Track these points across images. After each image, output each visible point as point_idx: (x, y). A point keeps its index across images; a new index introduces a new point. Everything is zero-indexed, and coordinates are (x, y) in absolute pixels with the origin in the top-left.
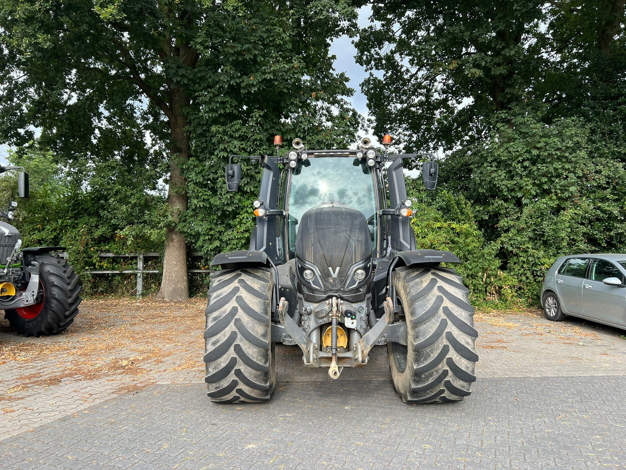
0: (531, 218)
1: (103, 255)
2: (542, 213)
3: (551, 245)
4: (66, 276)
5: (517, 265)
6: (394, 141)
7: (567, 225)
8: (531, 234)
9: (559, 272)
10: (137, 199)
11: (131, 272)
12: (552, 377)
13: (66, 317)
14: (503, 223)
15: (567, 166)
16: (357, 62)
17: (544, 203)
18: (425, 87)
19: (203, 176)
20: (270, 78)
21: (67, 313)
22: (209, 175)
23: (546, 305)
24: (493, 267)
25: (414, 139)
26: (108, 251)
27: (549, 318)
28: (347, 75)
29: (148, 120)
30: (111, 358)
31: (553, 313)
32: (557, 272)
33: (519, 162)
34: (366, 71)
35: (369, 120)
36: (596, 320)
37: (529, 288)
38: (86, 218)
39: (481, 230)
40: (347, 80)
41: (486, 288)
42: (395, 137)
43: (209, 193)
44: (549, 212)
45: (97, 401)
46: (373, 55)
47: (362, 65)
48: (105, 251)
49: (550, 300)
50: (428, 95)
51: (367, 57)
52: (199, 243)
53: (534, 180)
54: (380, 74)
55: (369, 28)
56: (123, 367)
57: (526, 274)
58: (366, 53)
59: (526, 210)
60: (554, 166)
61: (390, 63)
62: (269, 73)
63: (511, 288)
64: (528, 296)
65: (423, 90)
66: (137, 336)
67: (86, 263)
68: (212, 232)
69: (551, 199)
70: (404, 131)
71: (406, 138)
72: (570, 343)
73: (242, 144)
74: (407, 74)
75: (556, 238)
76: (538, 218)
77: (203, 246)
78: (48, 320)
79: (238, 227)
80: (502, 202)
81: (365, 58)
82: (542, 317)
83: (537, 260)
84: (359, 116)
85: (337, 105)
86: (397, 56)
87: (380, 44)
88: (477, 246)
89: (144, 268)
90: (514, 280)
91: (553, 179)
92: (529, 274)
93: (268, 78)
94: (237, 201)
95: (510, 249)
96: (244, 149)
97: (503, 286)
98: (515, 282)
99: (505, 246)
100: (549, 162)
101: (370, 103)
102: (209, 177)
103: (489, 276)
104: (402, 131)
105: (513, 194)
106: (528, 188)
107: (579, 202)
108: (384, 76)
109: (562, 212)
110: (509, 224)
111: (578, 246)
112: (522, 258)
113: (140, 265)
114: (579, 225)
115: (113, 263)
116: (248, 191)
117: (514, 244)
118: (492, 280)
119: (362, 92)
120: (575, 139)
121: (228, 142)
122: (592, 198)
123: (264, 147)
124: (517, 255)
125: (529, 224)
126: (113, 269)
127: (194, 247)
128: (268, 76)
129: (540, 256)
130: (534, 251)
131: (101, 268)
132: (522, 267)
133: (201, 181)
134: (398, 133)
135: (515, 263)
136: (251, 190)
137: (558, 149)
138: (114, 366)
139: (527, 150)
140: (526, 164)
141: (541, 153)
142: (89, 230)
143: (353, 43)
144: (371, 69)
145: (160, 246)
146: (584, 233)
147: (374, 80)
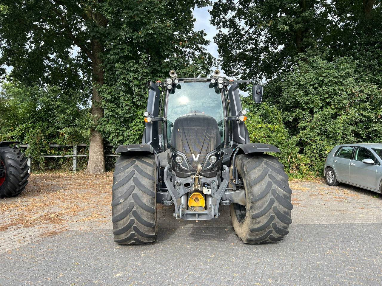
0: (319, 121)
1: (52, 146)
2: (326, 118)
3: (331, 138)
4: (19, 160)
5: (309, 151)
6: (234, 73)
7: (341, 125)
8: (319, 131)
9: (335, 155)
10: (71, 110)
11: (69, 156)
12: (325, 224)
13: (20, 186)
14: (301, 124)
15: (341, 88)
16: (211, 23)
17: (327, 111)
18: (254, 39)
19: (111, 96)
20: (151, 33)
21: (20, 183)
22: (115, 95)
23: (327, 176)
24: (294, 152)
25: (247, 72)
26: (55, 143)
27: (329, 184)
28: (205, 32)
29: (80, 61)
30: (45, 212)
31: (331, 181)
32: (334, 155)
33: (311, 85)
34: (217, 29)
35: (219, 60)
36: (357, 186)
37: (317, 165)
38: (41, 123)
39: (286, 129)
40: (205, 35)
41: (290, 165)
42: (235, 71)
43: (116, 106)
44: (330, 117)
45: (27, 242)
46: (221, 19)
47: (214, 25)
48: (53, 143)
49: (330, 173)
50: (256, 44)
51: (217, 20)
52: (110, 138)
53: (321, 97)
54: (226, 31)
55: (218, 1)
56: (50, 219)
57: (315, 156)
58: (217, 18)
59: (315, 116)
60: (333, 88)
61: (232, 24)
62: (151, 30)
63: (306, 165)
64: (316, 170)
65: (253, 41)
66: (66, 198)
67: (41, 151)
68: (118, 131)
69: (332, 109)
70: (241, 67)
71: (242, 71)
72: (340, 201)
73: (135, 75)
74: (243, 31)
75: (334, 133)
76: (323, 121)
77: (112, 140)
78: (8, 188)
79: (134, 127)
80: (301, 110)
81: (216, 21)
82: (325, 183)
83: (322, 147)
84: (213, 58)
85: (198, 51)
86: (237, 20)
87: (226, 12)
88: (284, 139)
89: (78, 154)
90: (307, 160)
91: (333, 96)
92: (317, 156)
93: (150, 32)
94: (133, 112)
95: (306, 140)
96: (136, 78)
97: (301, 164)
98: (308, 161)
99: (303, 139)
100: (330, 85)
101: (220, 49)
102: (115, 96)
103: (291, 158)
104: (239, 67)
105: (308, 105)
106: (317, 101)
107: (349, 111)
108: (228, 32)
109: (338, 117)
110: (306, 124)
111: (348, 138)
112: (313, 146)
113: (75, 152)
114: (349, 125)
115: (58, 150)
116: (139, 104)
117: (308, 137)
118: (294, 160)
119: (215, 42)
120: (347, 71)
121: (126, 74)
122: (358, 108)
123: (149, 77)
124: (310, 144)
125: (317, 125)
126: (58, 154)
127: (107, 140)
128: (150, 31)
129: (325, 144)
130: (321, 141)
131: (51, 154)
132: (313, 152)
133: (110, 98)
134: (237, 68)
135: (308, 150)
136: (141, 104)
137: (336, 77)
138: (45, 218)
139: (316, 78)
140: (316, 86)
141: (325, 80)
142: (43, 130)
143: (208, 11)
144: (220, 28)
145: (87, 140)
146: (352, 131)
147: (222, 35)
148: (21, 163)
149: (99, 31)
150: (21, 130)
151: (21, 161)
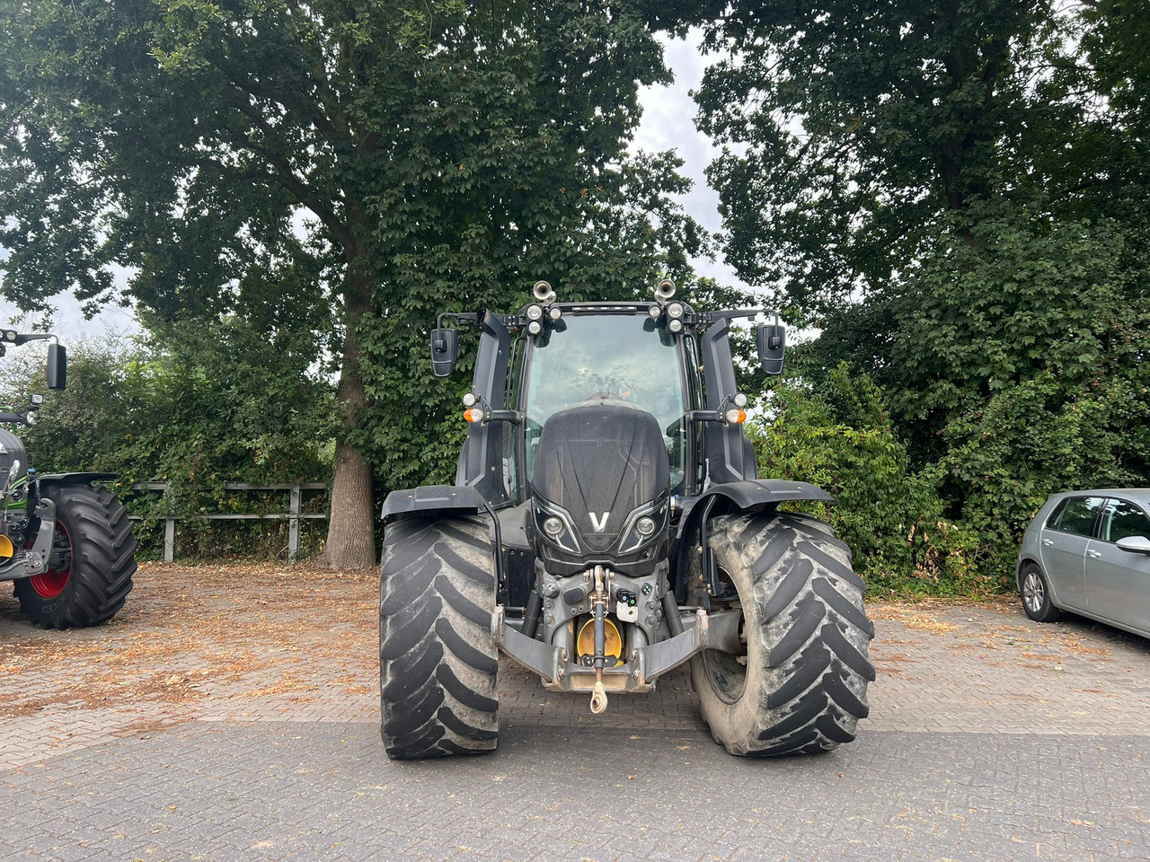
0: (1007, 418)
1: (232, 486)
2: (1028, 410)
3: (1049, 470)
4: (107, 523)
5: (979, 510)
6: (767, 274)
7: (1075, 431)
8: (1007, 450)
9: (1049, 525)
10: (280, 387)
11: (277, 516)
12: (944, 734)
13: (110, 596)
14: (953, 427)
15: (1074, 315)
16: (699, 129)
17: (1027, 388)
18: (830, 171)
19: (385, 344)
20: (492, 165)
21: (110, 589)
22: (397, 342)
23: (1026, 590)
24: (928, 514)
25: (808, 270)
26: (240, 480)
27: (1032, 616)
28: (678, 155)
29: (321, 247)
30: (158, 669)
31: (1037, 605)
32: (1044, 525)
33: (979, 309)
34: (715, 145)
35: (717, 237)
36: (1108, 621)
37: (1004, 554)
38: (204, 423)
39: (901, 441)
40: (679, 163)
41: (915, 552)
42: (769, 266)
43: (398, 374)
44: (1041, 405)
45: (74, 747)
46: (729, 115)
47: (708, 133)
48: (235, 479)
49: (1032, 579)
50: (836, 186)
51: (718, 120)
52: (385, 467)
53: (1012, 343)
55: (719, 65)
56: (164, 688)
57: (998, 527)
58: (715, 112)
59: (995, 403)
60: (1049, 315)
61: (765, 129)
62: (490, 156)
63: (967, 555)
64: (1002, 571)
65: (827, 177)
66: (231, 632)
67: (202, 502)
68: (405, 446)
69: (1046, 381)
70: (786, 255)
71: (792, 268)
72: (1039, 667)
73: (449, 287)
74: (794, 147)
75: (1056, 457)
76: (1018, 418)
77: (391, 471)
78: (76, 600)
79: (448, 436)
80: (952, 385)
81: (714, 121)
82: (1021, 613)
83: (1019, 501)
84: (699, 230)
85: (657, 210)
86: (777, 115)
87: (742, 94)
88: (894, 472)
89: (302, 510)
90: (972, 539)
91: (1048, 341)
92: (1003, 527)
93: (488, 165)
94: (444, 390)
95: (966, 477)
96: (452, 295)
97: (950, 549)
98: (974, 542)
99: (956, 472)
100: (1040, 308)
101: (725, 204)
102: (397, 345)
103: (920, 531)
104: (782, 255)
105: (973, 370)
106: (997, 358)
107: (1104, 386)
108: (748, 152)
109: (1066, 406)
110: (965, 428)
111: (1103, 473)
112: (989, 496)
113: (295, 504)
114: (1104, 432)
115: (248, 500)
116: (463, 369)
117: (974, 468)
118: (926, 538)
119: (710, 184)
120: (1092, 262)
121: (427, 284)
122: (1131, 377)
123: (490, 291)
124: (979, 489)
125: (1001, 430)
126: (249, 511)
127: (377, 473)
128: (488, 162)
129: (1027, 490)
130: (1013, 482)
131: (229, 509)
132: (991, 514)
133: (382, 353)
134: (774, 258)
135: (976, 506)
136: (467, 369)
137: (1058, 283)
138: (150, 686)
139: (995, 285)
140: (996, 310)
141: (1023, 291)
142: (208, 442)
143: (690, 94)
144: (724, 141)
145: (325, 472)
146: (1116, 451)
147: (731, 161)
148: (113, 533)
149: (352, 165)
150: (153, 443)
151: (113, 526)
